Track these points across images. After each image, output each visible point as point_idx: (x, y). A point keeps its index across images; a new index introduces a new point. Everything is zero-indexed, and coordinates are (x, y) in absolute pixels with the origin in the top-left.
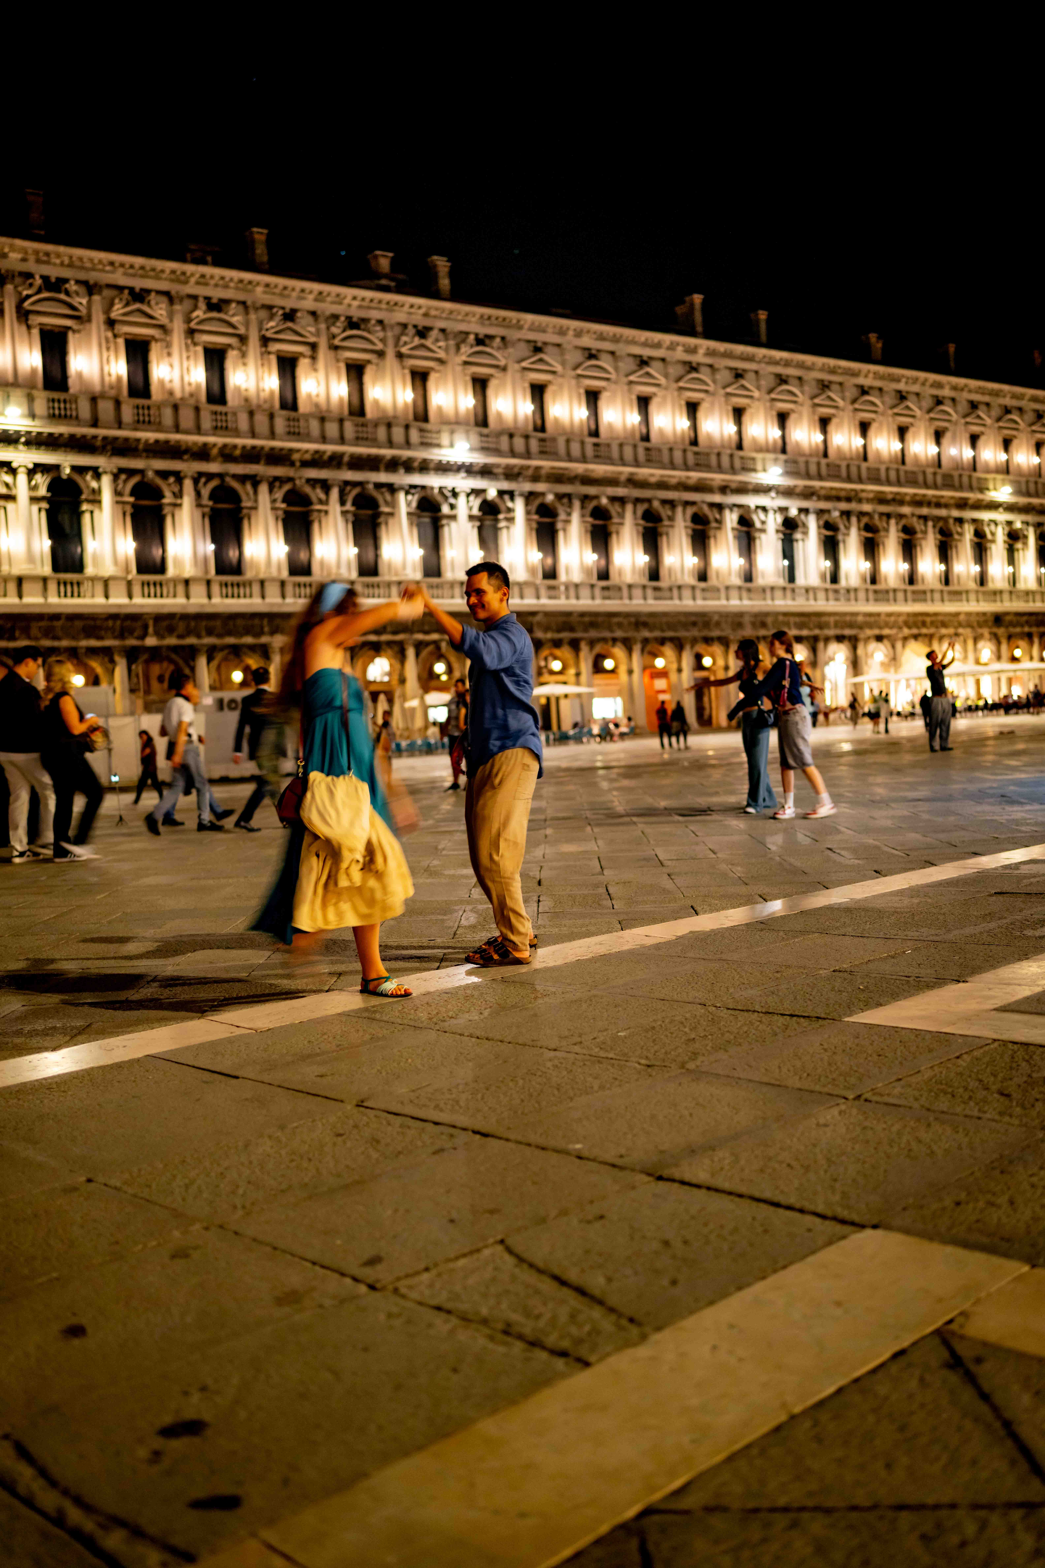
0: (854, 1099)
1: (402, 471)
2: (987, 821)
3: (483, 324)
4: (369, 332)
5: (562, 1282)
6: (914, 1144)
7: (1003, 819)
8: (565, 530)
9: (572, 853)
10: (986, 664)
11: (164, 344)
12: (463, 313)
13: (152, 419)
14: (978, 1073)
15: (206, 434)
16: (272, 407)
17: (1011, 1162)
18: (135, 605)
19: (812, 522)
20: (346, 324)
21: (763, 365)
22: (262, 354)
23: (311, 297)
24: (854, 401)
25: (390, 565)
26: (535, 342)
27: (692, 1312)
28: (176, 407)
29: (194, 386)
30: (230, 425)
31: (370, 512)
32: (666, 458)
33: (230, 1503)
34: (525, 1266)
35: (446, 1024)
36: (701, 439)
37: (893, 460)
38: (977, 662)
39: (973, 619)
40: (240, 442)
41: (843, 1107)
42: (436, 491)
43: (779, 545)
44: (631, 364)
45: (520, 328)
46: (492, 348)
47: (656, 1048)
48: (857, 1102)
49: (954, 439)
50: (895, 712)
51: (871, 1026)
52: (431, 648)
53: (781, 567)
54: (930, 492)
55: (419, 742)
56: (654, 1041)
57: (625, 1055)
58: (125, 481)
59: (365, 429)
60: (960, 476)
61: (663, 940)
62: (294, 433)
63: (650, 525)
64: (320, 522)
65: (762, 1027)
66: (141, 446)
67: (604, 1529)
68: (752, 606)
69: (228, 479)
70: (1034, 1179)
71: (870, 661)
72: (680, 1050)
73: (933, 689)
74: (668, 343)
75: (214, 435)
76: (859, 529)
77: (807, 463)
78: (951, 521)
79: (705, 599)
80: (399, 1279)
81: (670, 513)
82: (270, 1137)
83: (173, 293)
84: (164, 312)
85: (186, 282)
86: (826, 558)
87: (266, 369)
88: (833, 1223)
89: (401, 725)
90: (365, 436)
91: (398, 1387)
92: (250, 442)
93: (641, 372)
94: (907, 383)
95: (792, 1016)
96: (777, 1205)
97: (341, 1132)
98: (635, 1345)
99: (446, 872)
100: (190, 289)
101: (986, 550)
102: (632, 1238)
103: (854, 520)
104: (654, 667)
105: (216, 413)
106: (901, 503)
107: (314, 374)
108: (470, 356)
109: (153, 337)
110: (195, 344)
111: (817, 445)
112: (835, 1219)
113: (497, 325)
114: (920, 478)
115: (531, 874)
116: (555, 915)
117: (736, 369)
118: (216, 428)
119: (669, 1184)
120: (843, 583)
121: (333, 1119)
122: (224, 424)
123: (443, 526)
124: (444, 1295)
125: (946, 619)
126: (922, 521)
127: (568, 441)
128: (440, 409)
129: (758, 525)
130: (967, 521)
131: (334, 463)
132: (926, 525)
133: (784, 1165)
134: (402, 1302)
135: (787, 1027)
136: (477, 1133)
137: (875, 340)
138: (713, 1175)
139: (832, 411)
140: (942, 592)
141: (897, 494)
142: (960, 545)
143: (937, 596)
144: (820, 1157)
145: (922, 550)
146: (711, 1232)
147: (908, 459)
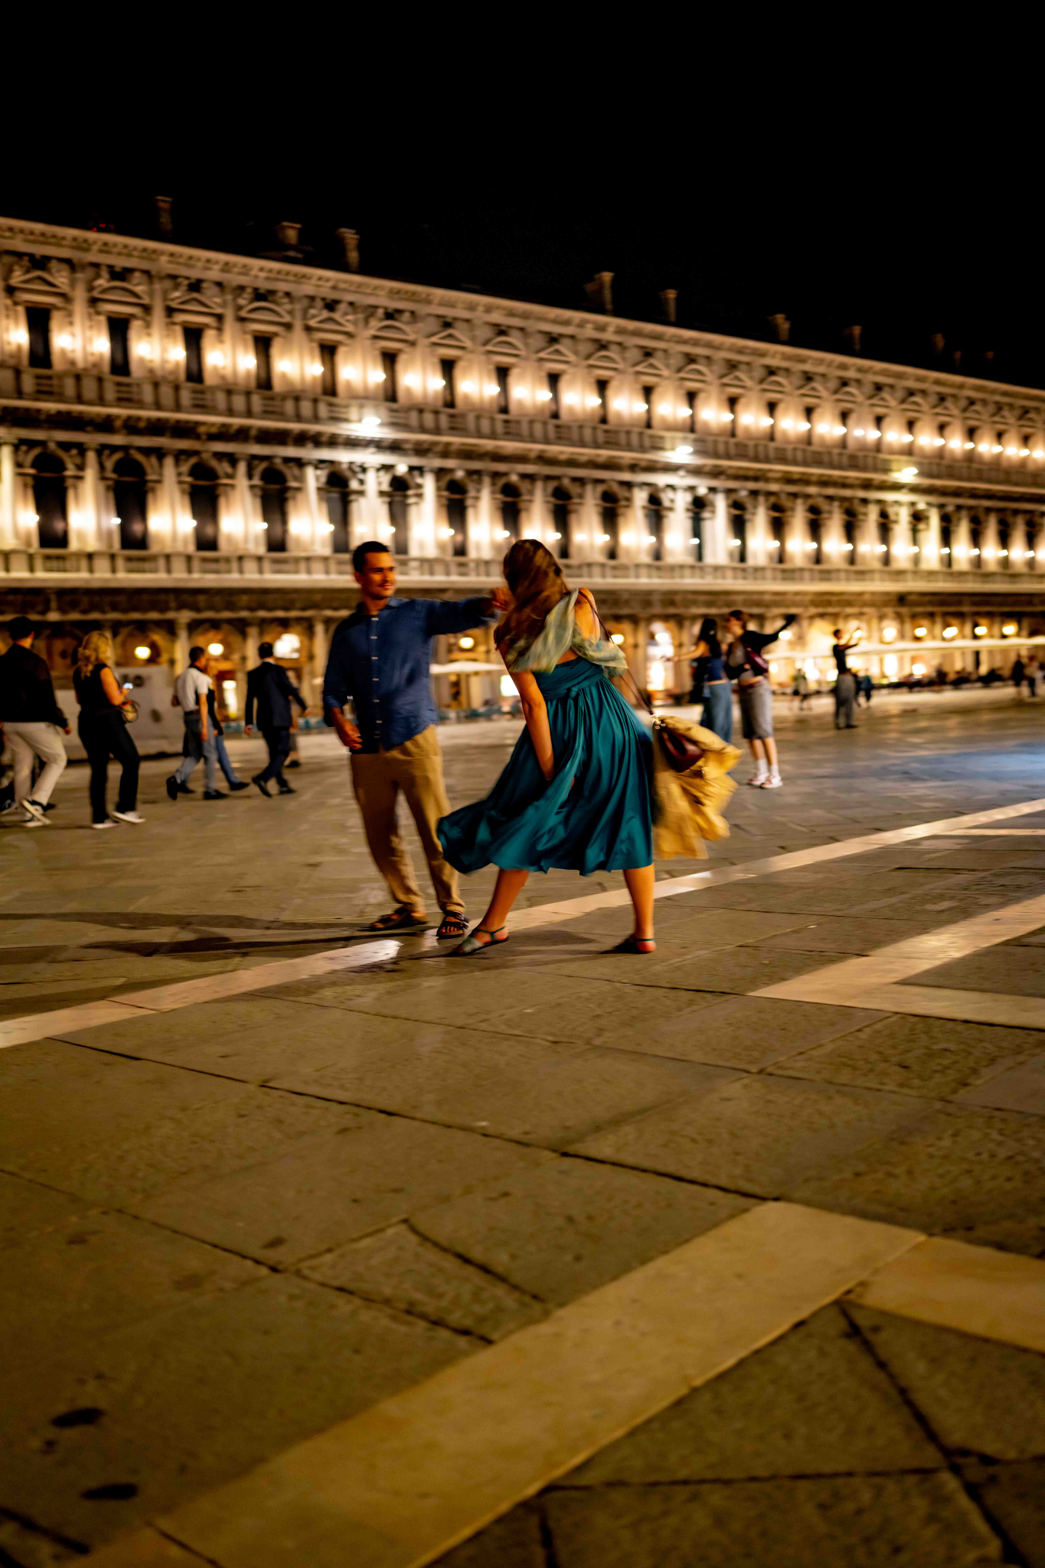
0: (758, 1073)
1: (310, 445)
3: (392, 298)
4: (276, 303)
5: (467, 1261)
6: (815, 1117)
7: (904, 795)
8: (475, 507)
10: (889, 643)
11: (65, 313)
12: (372, 287)
13: (54, 389)
14: (879, 1045)
15: (109, 406)
16: (178, 379)
17: (909, 1133)
18: (36, 579)
19: (720, 501)
20: (252, 295)
21: (671, 344)
22: (167, 325)
23: (217, 267)
24: (762, 381)
25: (298, 541)
26: (445, 317)
27: (595, 1287)
28: (78, 378)
29: (97, 355)
30: (134, 396)
31: (278, 487)
32: (576, 436)
33: (126, 1492)
34: (429, 1245)
36: (611, 417)
37: (800, 440)
38: (882, 641)
39: (877, 598)
40: (144, 413)
41: (746, 1081)
42: (345, 466)
43: (689, 523)
44: (540, 341)
45: (429, 302)
46: (401, 322)
47: (563, 1024)
48: (760, 1076)
49: (859, 420)
51: (775, 1001)
53: (689, 545)
54: (836, 473)
56: (560, 1017)
57: (532, 1031)
58: (26, 453)
59: (273, 403)
60: (865, 457)
61: (571, 917)
62: (200, 406)
63: (560, 502)
64: (227, 496)
65: (667, 1002)
66: (42, 417)
67: (504, 1507)
68: (662, 584)
69: (133, 452)
70: (931, 1150)
72: (587, 1026)
74: (577, 320)
75: (118, 406)
76: (767, 508)
77: (716, 442)
78: (856, 502)
79: (615, 577)
80: (301, 1260)
81: (579, 490)
82: (171, 1119)
83: (75, 260)
84: (65, 280)
85: (88, 250)
86: (735, 536)
87: (172, 340)
88: (735, 1196)
90: (273, 409)
91: (298, 1370)
92: (155, 414)
93: (551, 349)
94: (813, 364)
95: (697, 991)
96: (680, 1179)
97: (244, 1113)
98: (537, 1322)
100: (93, 257)
101: (890, 530)
102: (537, 1215)
103: (761, 499)
105: (119, 384)
106: (808, 483)
107: (220, 346)
108: (379, 330)
109: (54, 306)
110: (98, 313)
111: (725, 424)
112: (737, 1192)
113: (407, 300)
114: (826, 459)
117: (645, 348)
118: (120, 399)
119: (573, 1160)
120: (751, 561)
121: (235, 1100)
122: (128, 396)
124: (348, 1275)
125: (851, 598)
126: (828, 501)
127: (478, 418)
128: (348, 383)
129: (667, 503)
130: (873, 502)
131: (241, 436)
132: (831, 505)
133: (688, 1140)
135: (691, 1003)
136: (382, 1111)
137: (782, 322)
138: (617, 1150)
139: (739, 391)
140: (847, 571)
141: (804, 474)
142: (864, 525)
143: (843, 575)
144: (723, 1131)
145: (828, 531)
146: (615, 1207)
147: (814, 440)
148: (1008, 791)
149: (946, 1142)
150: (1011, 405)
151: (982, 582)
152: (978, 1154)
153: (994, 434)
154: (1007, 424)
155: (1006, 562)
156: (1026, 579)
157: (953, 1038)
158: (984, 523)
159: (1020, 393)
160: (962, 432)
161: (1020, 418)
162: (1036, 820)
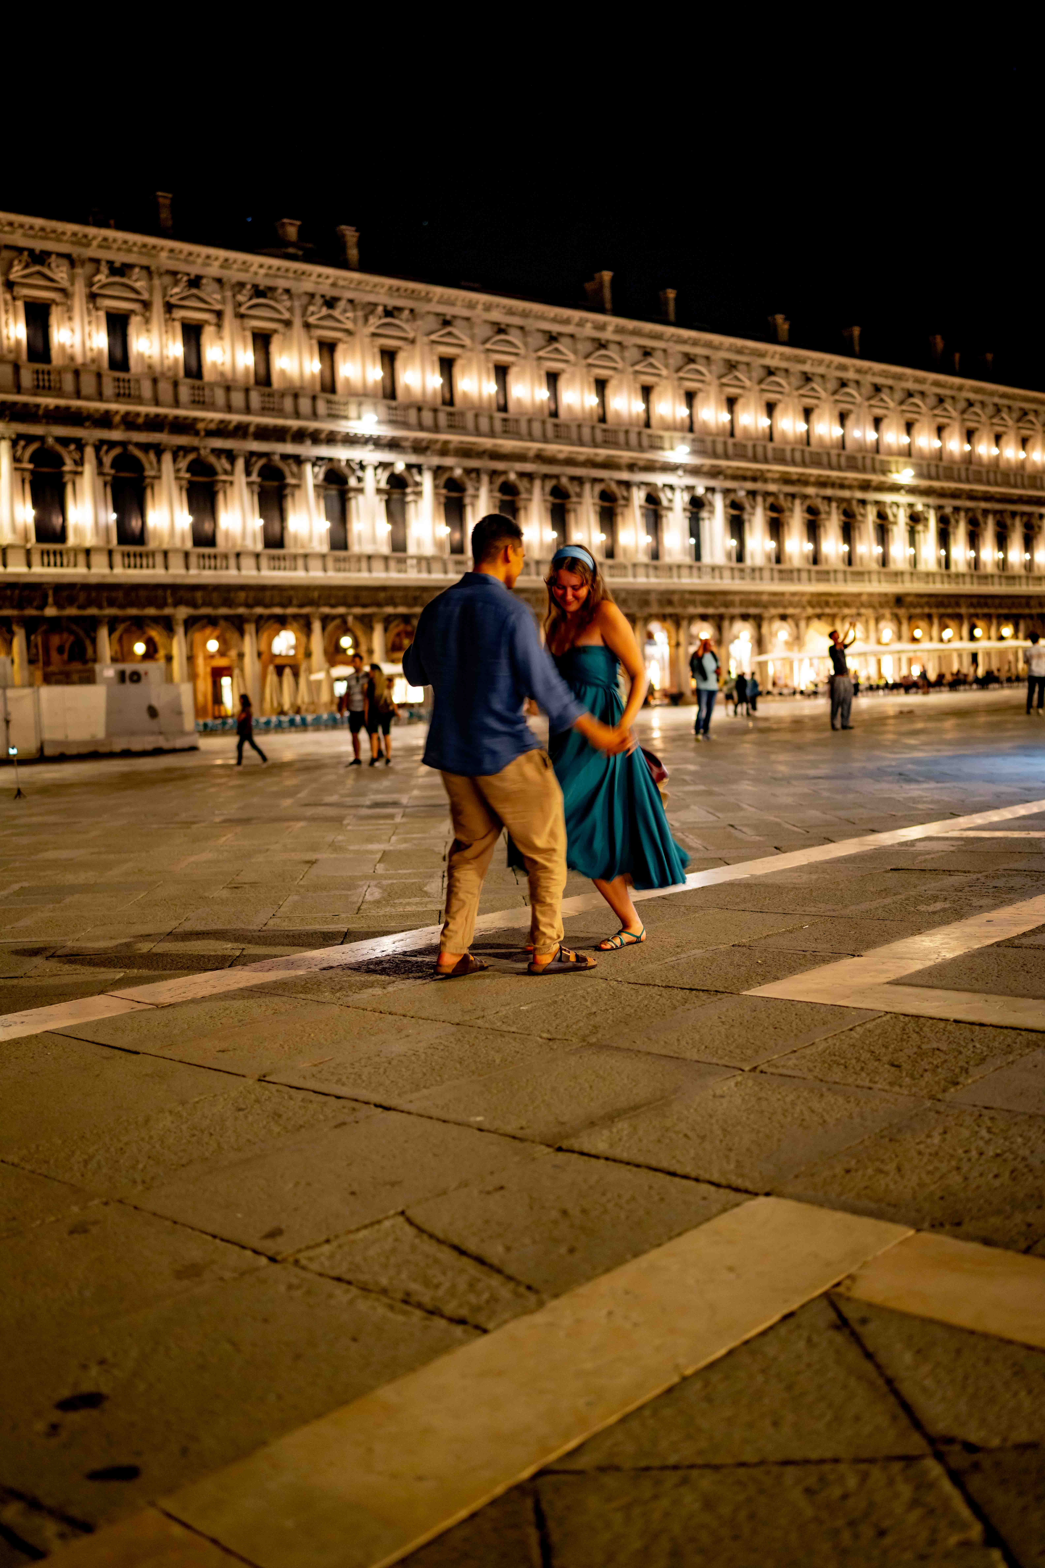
0: (750, 1071)
1: (309, 442)
2: (885, 799)
4: (276, 300)
5: (461, 1252)
6: (807, 1114)
7: (900, 797)
11: (65, 308)
12: (371, 284)
13: (52, 384)
14: (870, 1044)
15: (107, 401)
16: (176, 375)
17: (899, 1131)
18: (34, 575)
19: (718, 502)
20: (252, 292)
21: (671, 344)
22: (166, 321)
24: (760, 382)
25: (296, 538)
26: (444, 315)
27: (589, 1279)
28: (77, 373)
29: (95, 351)
30: (132, 392)
32: (574, 435)
33: (129, 1473)
34: (425, 1237)
35: (350, 999)
36: (610, 416)
37: (799, 441)
38: (879, 642)
41: (739, 1079)
42: (343, 464)
44: (540, 340)
45: (429, 300)
46: (400, 319)
47: (558, 1021)
48: (752, 1074)
49: (858, 421)
50: (798, 690)
51: (768, 1000)
52: (337, 622)
53: (687, 545)
54: (834, 474)
55: (325, 716)
56: (556, 1015)
57: (527, 1028)
58: (24, 448)
59: (271, 399)
60: (864, 458)
64: (225, 493)
65: (662, 1001)
66: (41, 412)
67: (499, 1490)
68: (659, 584)
70: (921, 1147)
71: (774, 640)
72: (581, 1024)
73: (835, 668)
74: (576, 319)
76: (765, 509)
77: (714, 442)
78: (854, 503)
79: (613, 576)
80: (300, 1251)
82: (171, 1112)
83: (75, 256)
84: (64, 275)
86: (733, 537)
87: (170, 336)
88: (727, 1191)
89: (306, 699)
90: (271, 406)
91: (298, 1357)
93: (550, 348)
94: (812, 365)
95: (691, 989)
96: (673, 1174)
97: (243, 1106)
98: (531, 1312)
99: (352, 848)
100: (92, 252)
102: (531, 1208)
103: (759, 499)
106: (806, 483)
107: (219, 343)
108: (378, 327)
109: (53, 301)
111: (724, 424)
112: (729, 1187)
113: (406, 297)
114: (825, 460)
115: (436, 849)
117: (644, 347)
118: (118, 395)
120: (748, 562)
121: (234, 1094)
122: (127, 392)
123: (350, 499)
124: (345, 1266)
125: (848, 599)
126: (826, 502)
127: (477, 416)
129: (665, 503)
130: (871, 503)
132: (829, 506)
133: (681, 1136)
134: (302, 1273)
135: (686, 1001)
136: (378, 1106)
137: (781, 321)
138: (611, 1146)
139: (737, 391)
140: (845, 572)
141: (802, 474)
142: (862, 526)
143: (840, 576)
144: (716, 1127)
145: (825, 531)
146: (609, 1201)
147: (813, 440)
148: (1003, 793)
149: (936, 1139)
150: (1009, 408)
151: (979, 584)
152: (966, 1152)
153: (992, 436)
154: (1006, 426)
155: (1003, 564)
156: (1024, 581)
157: (944, 1038)
158: (982, 525)
159: (1019, 395)
160: (961, 433)
161: (1019, 420)
162: (1030, 822)
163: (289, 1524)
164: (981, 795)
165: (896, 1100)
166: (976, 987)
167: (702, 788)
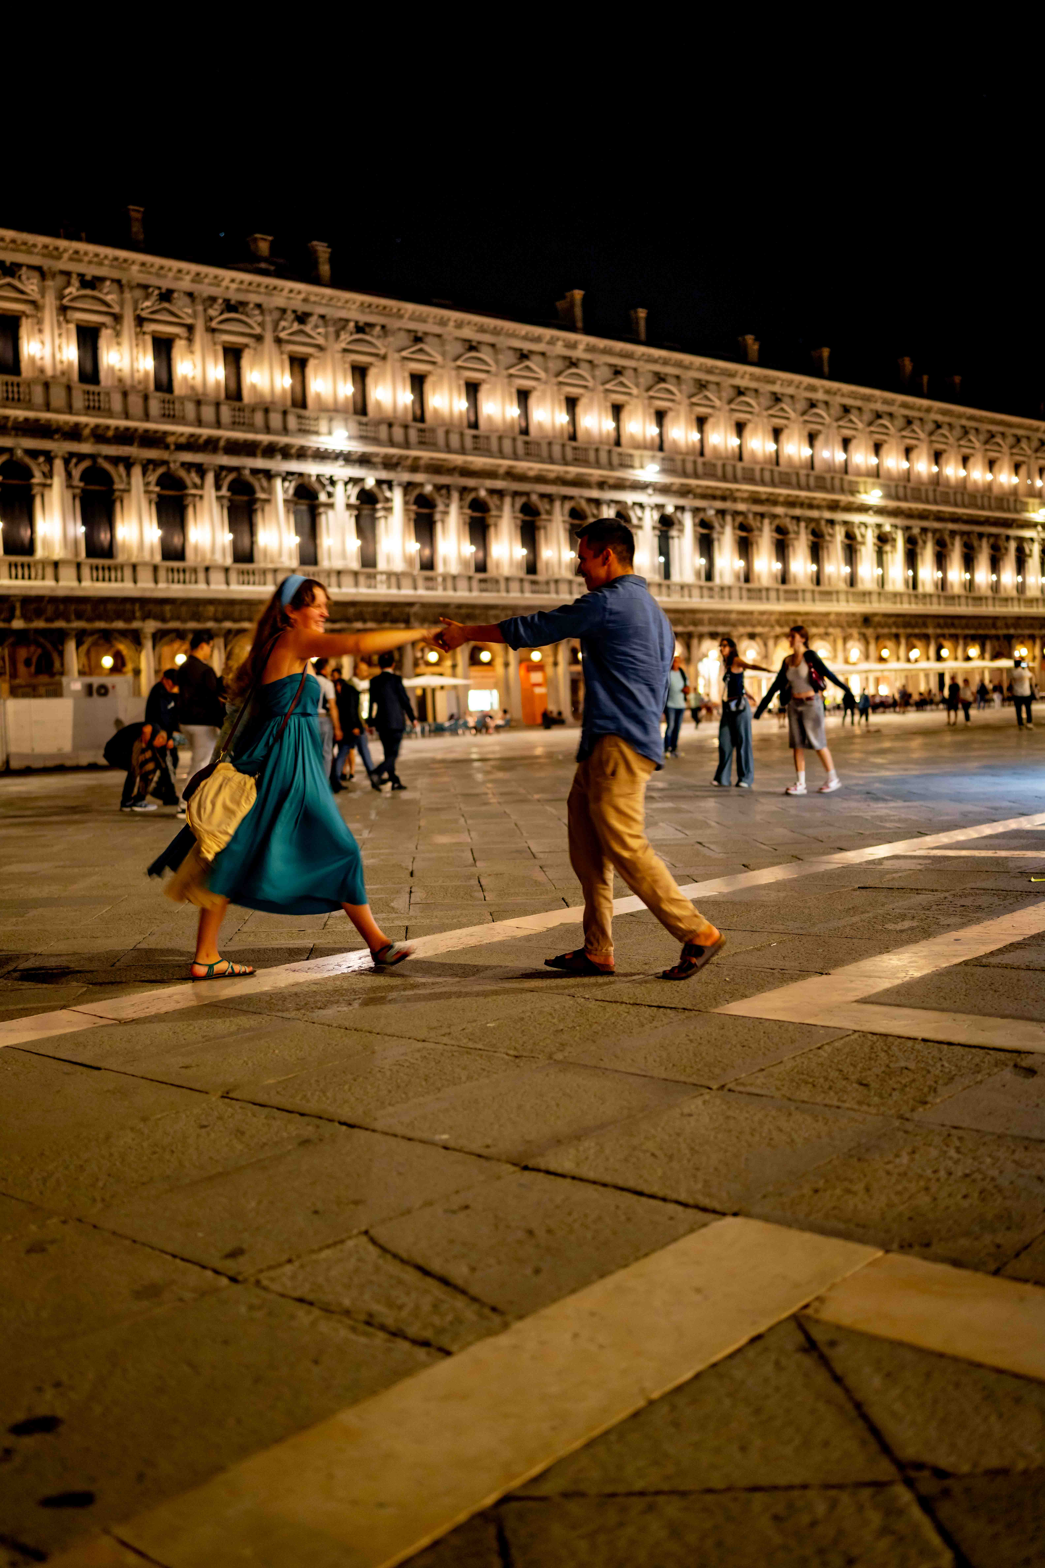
0: (718, 1089)
1: (279, 457)
2: (853, 817)
3: (363, 312)
4: (247, 315)
5: (426, 1272)
6: (775, 1133)
7: (868, 815)
8: (443, 521)
9: (444, 845)
10: (854, 664)
11: (35, 320)
12: (343, 301)
13: (22, 397)
14: (838, 1063)
15: (78, 414)
16: (146, 388)
17: (868, 1150)
18: (2, 587)
19: (688, 521)
20: (223, 306)
21: (641, 363)
22: (137, 334)
23: (188, 278)
24: (730, 402)
25: (265, 552)
26: (415, 332)
27: (554, 1300)
28: (46, 385)
29: (65, 364)
30: (102, 405)
31: (245, 498)
32: (545, 453)
33: (83, 1500)
34: (389, 1257)
35: (315, 1015)
36: (580, 434)
37: (768, 461)
38: (846, 661)
39: (843, 619)
40: (113, 422)
41: (707, 1097)
42: (314, 479)
43: (656, 541)
44: (510, 357)
45: (401, 317)
46: (372, 336)
47: (525, 1038)
48: (720, 1092)
49: (827, 443)
51: (736, 1017)
53: (657, 564)
54: (803, 494)
56: (523, 1031)
57: (494, 1045)
59: (242, 414)
60: (833, 478)
61: (533, 932)
62: (169, 416)
63: (527, 518)
64: (195, 507)
65: (629, 1018)
66: (10, 424)
67: (462, 1517)
69: (100, 461)
70: (890, 1167)
72: (548, 1041)
74: (548, 338)
75: (86, 415)
76: (734, 528)
77: (684, 461)
78: (823, 523)
80: (261, 1271)
81: (548, 507)
82: (132, 1129)
83: (45, 268)
84: (35, 288)
85: (59, 258)
86: (702, 555)
87: (141, 349)
88: (695, 1211)
90: (242, 420)
91: (257, 1380)
92: (123, 423)
93: (521, 366)
94: (782, 385)
95: (659, 1007)
96: (640, 1194)
97: (205, 1123)
98: (496, 1334)
100: (63, 265)
101: (856, 551)
102: (496, 1228)
103: (729, 518)
104: (530, 660)
105: (88, 393)
106: (775, 503)
107: (190, 356)
108: (349, 343)
109: (24, 313)
110: (68, 322)
111: (694, 443)
112: (696, 1207)
113: (377, 314)
114: (794, 480)
115: (403, 865)
116: (426, 906)
117: (615, 366)
118: (88, 407)
119: (534, 1173)
120: (717, 580)
121: (196, 1111)
122: (97, 405)
123: (320, 514)
124: (307, 1286)
125: (817, 618)
126: (795, 522)
127: (447, 433)
128: (318, 396)
129: (635, 521)
130: (839, 523)
131: (210, 447)
132: (798, 526)
133: (648, 1154)
134: (263, 1294)
135: (653, 1018)
136: (342, 1123)
137: (751, 342)
138: (578, 1164)
139: (709, 410)
140: (813, 592)
141: (771, 494)
142: (831, 546)
143: (808, 596)
144: (683, 1146)
145: (794, 550)
146: (575, 1221)
147: (782, 461)
148: (970, 812)
149: (905, 1159)
150: (977, 430)
151: (946, 605)
152: (935, 1172)
153: (960, 458)
154: (973, 448)
155: (970, 585)
156: (990, 602)
157: (912, 1057)
158: (950, 546)
159: (986, 418)
160: (929, 454)
161: (986, 442)
162: (997, 841)
163: (248, 1552)
164: (947, 814)
165: (864, 1119)
166: (945, 1005)
167: (669, 805)
